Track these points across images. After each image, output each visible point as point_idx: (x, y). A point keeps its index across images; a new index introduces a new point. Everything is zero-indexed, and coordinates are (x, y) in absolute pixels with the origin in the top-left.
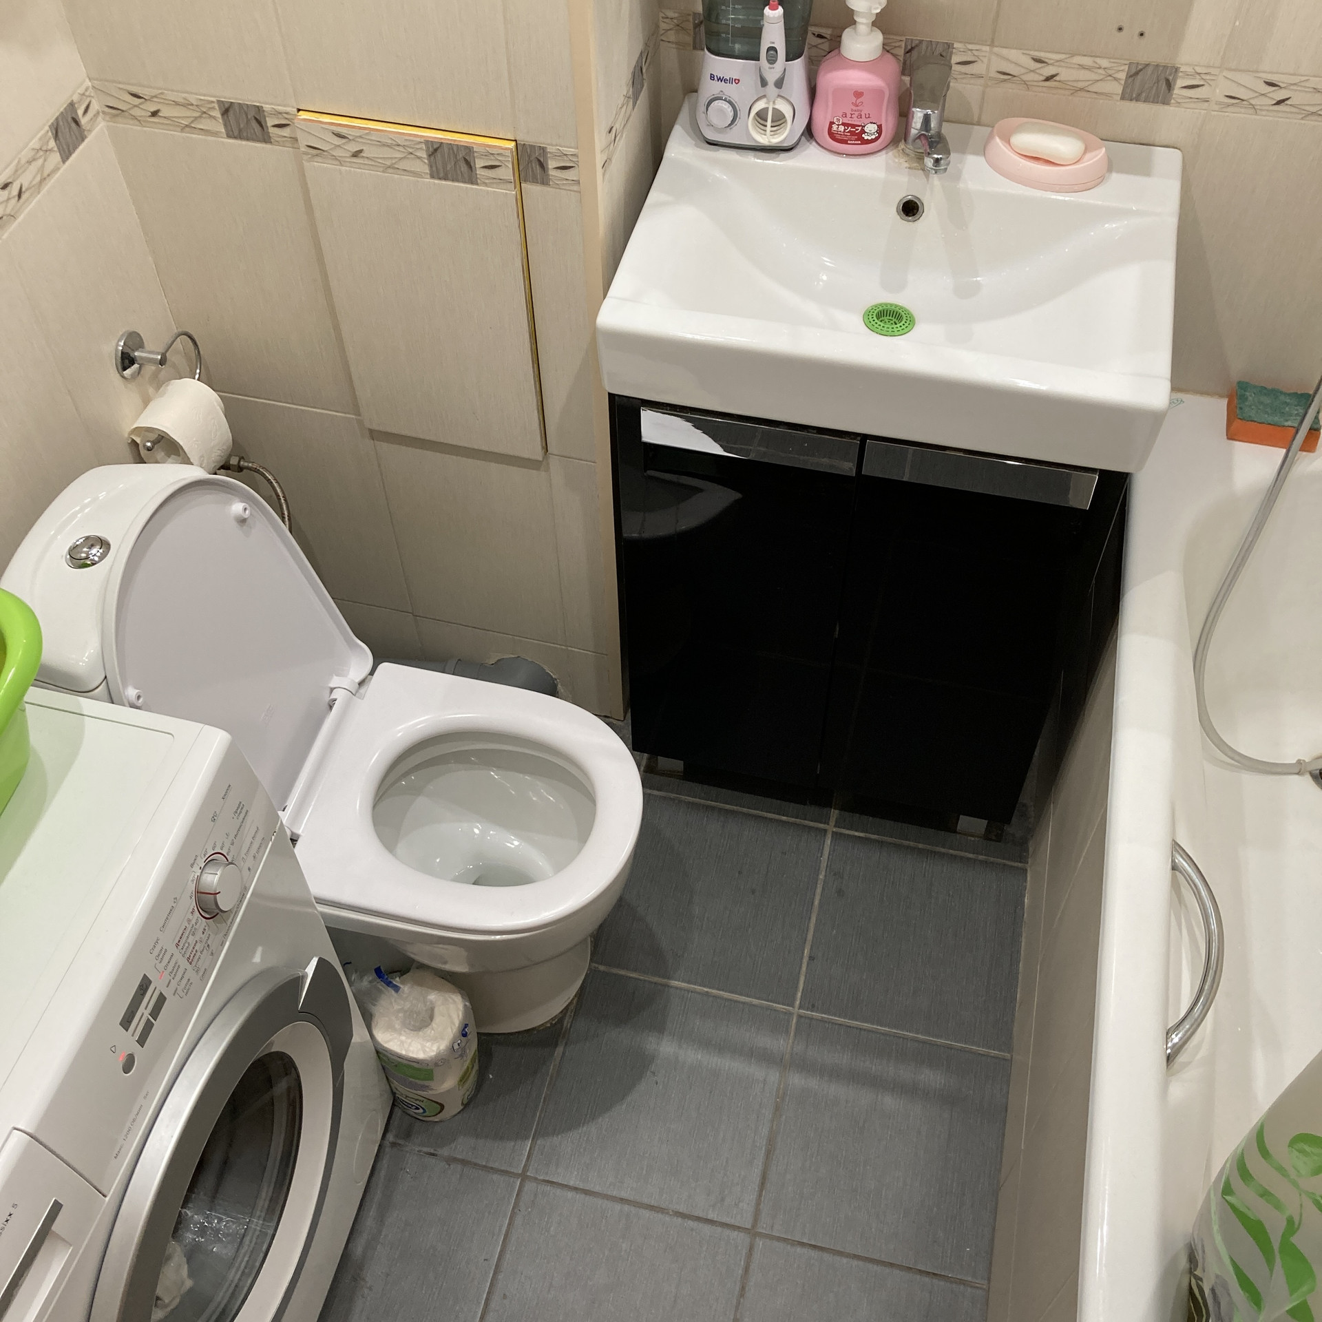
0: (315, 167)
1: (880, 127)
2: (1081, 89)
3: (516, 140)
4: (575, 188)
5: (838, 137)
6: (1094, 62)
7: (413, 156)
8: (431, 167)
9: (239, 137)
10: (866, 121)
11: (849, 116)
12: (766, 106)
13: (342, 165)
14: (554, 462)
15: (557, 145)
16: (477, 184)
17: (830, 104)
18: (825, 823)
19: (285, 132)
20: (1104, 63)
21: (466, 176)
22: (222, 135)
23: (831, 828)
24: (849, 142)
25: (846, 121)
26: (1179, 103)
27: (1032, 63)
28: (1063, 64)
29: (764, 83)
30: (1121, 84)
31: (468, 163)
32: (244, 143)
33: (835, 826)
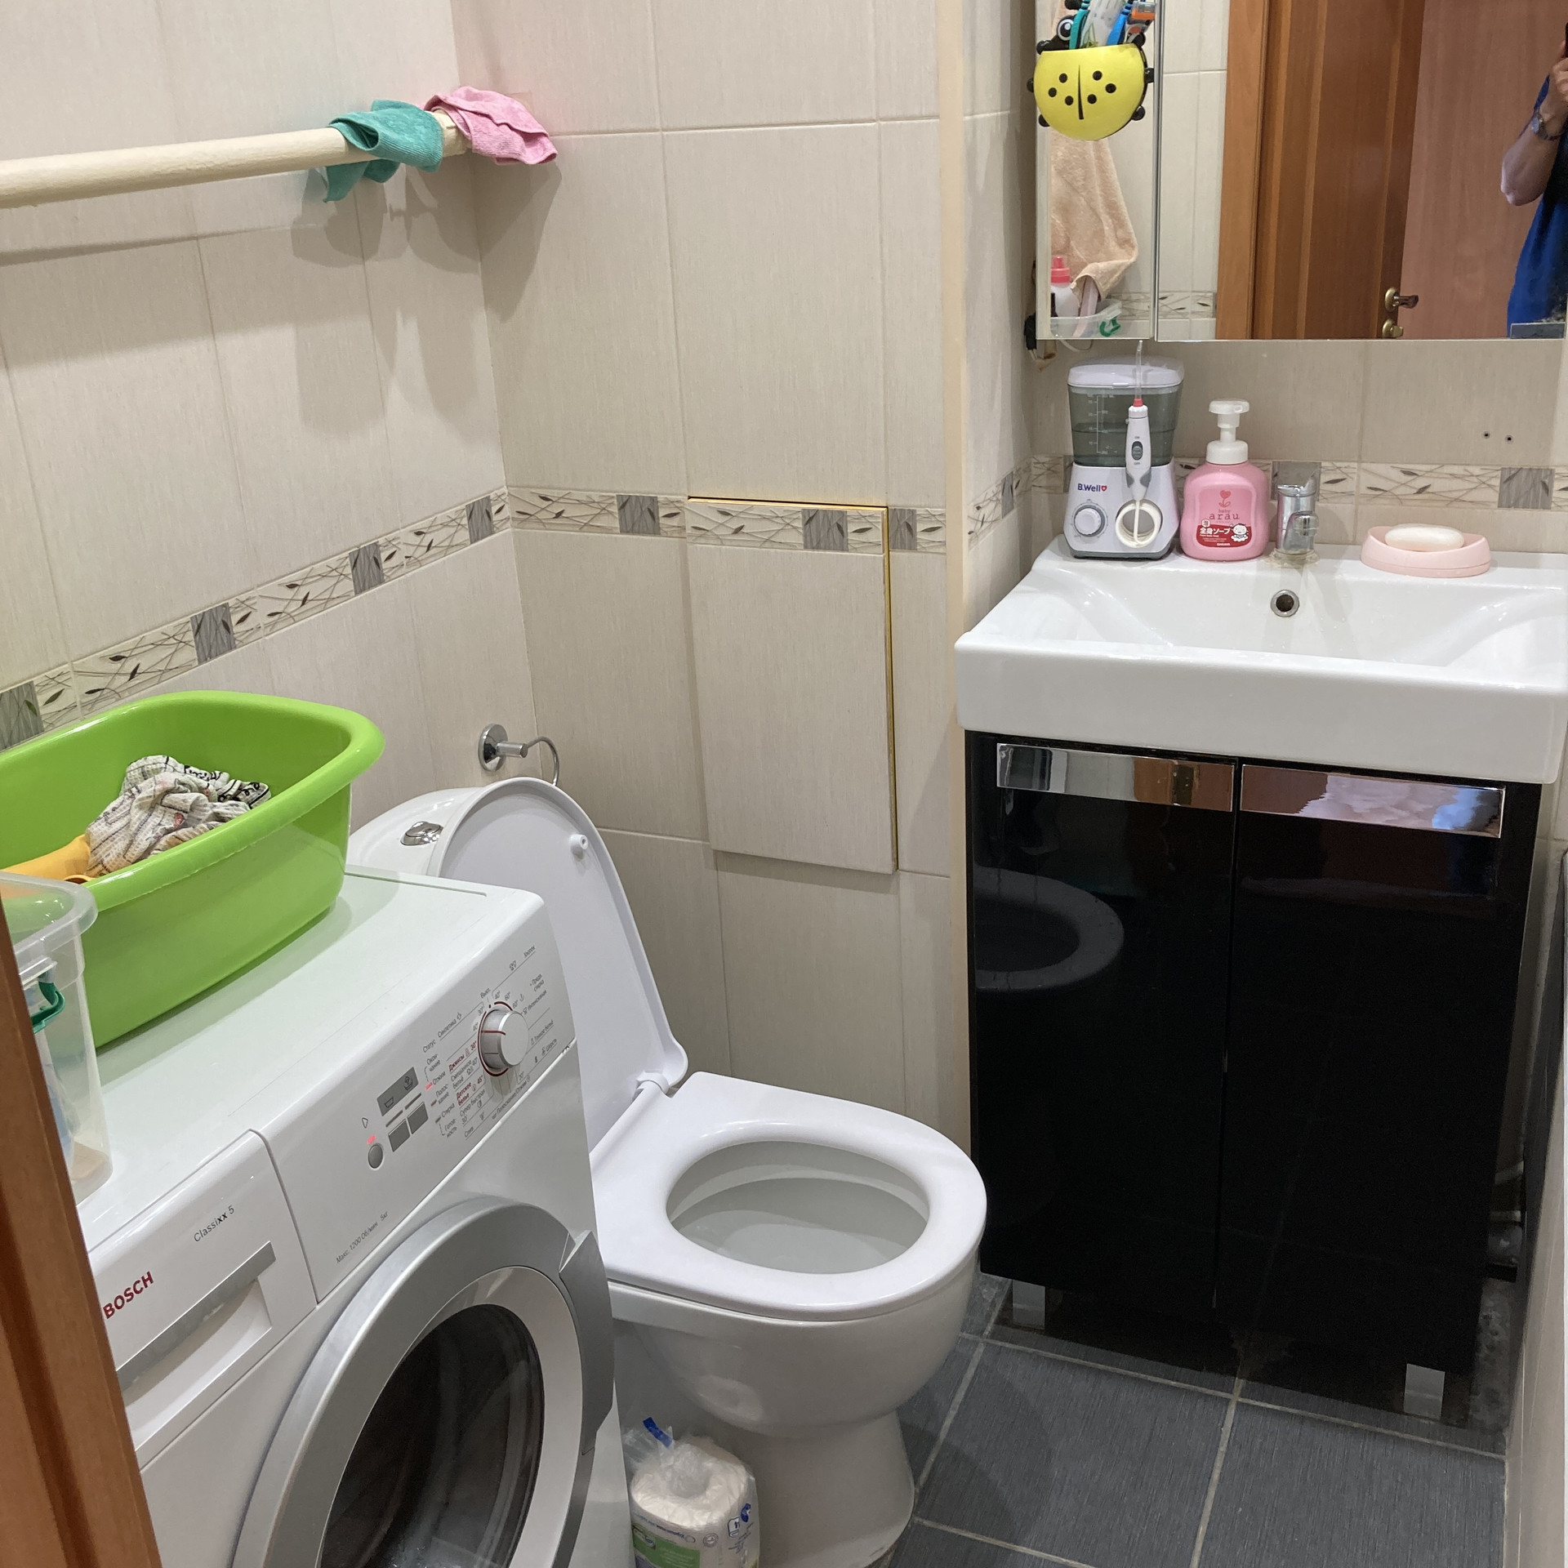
0: (700, 550)
1: (1249, 529)
2: (1457, 500)
3: (887, 507)
4: (941, 550)
5: (1207, 540)
6: (1466, 470)
7: (790, 527)
8: (805, 536)
9: (631, 531)
10: (1235, 522)
11: (1216, 517)
12: (1133, 508)
13: (722, 544)
14: (904, 878)
15: (925, 507)
16: (848, 551)
17: (1198, 508)
18: (1227, 1392)
19: (675, 521)
20: (1476, 471)
21: (837, 542)
22: (615, 531)
23: (1235, 1398)
24: (1218, 544)
25: (1214, 522)
26: (1560, 506)
27: (1402, 475)
28: (1434, 475)
29: (1130, 480)
30: (1495, 490)
31: (840, 528)
32: (635, 537)
33: (1242, 1396)
